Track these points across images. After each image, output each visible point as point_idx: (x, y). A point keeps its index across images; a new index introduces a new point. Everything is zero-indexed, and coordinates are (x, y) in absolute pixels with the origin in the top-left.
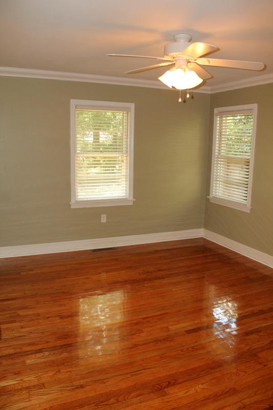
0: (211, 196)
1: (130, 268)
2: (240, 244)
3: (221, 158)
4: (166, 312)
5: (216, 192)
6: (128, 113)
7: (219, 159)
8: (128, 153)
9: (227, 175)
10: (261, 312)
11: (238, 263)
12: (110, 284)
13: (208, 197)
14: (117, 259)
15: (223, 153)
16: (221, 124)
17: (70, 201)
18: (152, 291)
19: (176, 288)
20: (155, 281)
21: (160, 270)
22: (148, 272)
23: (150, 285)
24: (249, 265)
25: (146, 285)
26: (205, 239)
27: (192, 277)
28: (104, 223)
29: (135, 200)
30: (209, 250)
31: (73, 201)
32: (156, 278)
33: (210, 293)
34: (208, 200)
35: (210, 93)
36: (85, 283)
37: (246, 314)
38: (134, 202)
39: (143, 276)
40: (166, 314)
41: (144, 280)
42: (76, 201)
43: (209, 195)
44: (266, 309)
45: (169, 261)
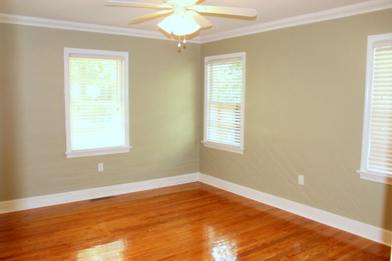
0: (205, 141)
1: (131, 215)
2: (236, 185)
3: (212, 104)
4: (174, 254)
5: (209, 137)
6: (122, 62)
7: (211, 105)
8: (123, 101)
9: (219, 119)
10: (264, 245)
11: (235, 203)
12: (112, 232)
13: (202, 142)
14: (117, 207)
15: (215, 99)
16: (211, 71)
17: (66, 151)
18: (157, 236)
19: (180, 230)
20: (158, 225)
21: (161, 215)
22: (149, 218)
23: (153, 229)
24: (245, 204)
25: (150, 230)
26: (202, 183)
27: (193, 219)
28: (101, 172)
29: (131, 147)
30: (206, 192)
31: (68, 151)
32: (159, 222)
33: (209, 234)
34: (202, 144)
35: (200, 43)
36: (86, 233)
37: (251, 249)
38: (130, 149)
39: (146, 222)
40: (174, 256)
41: (148, 226)
42: (72, 151)
43: (203, 140)
44: (269, 243)
45: (169, 205)
